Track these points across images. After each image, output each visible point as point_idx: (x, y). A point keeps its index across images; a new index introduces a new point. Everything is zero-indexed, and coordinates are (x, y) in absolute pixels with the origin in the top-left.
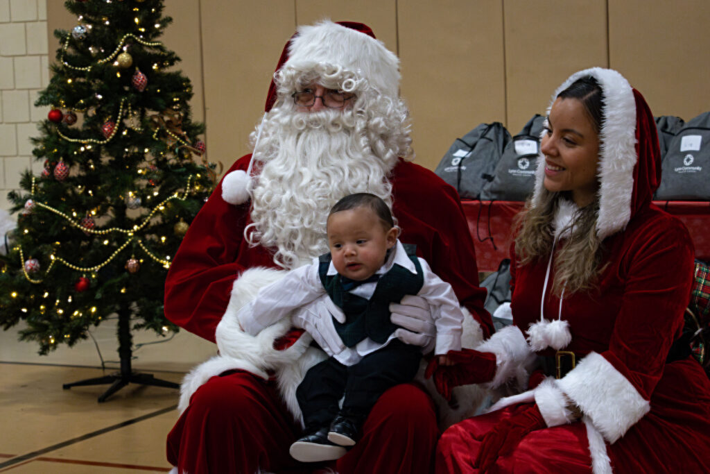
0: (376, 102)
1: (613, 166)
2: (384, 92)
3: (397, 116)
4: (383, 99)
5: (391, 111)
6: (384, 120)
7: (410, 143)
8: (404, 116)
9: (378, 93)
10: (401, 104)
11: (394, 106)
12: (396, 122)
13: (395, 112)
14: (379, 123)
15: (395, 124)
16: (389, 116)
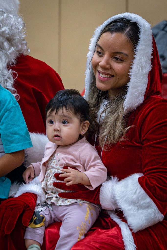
0: (3, 18)
1: (139, 70)
2: (9, 12)
3: (17, 27)
4: (8, 16)
5: (13, 24)
6: (9, 29)
7: (26, 44)
8: (21, 27)
9: (4, 13)
10: (20, 19)
11: (15, 20)
12: (16, 30)
13: (15, 24)
14: (5, 31)
15: (15, 31)
16: (12, 27)
